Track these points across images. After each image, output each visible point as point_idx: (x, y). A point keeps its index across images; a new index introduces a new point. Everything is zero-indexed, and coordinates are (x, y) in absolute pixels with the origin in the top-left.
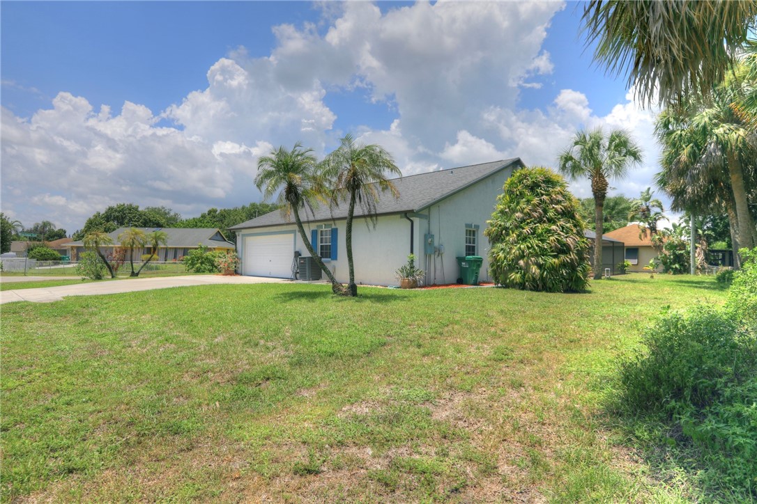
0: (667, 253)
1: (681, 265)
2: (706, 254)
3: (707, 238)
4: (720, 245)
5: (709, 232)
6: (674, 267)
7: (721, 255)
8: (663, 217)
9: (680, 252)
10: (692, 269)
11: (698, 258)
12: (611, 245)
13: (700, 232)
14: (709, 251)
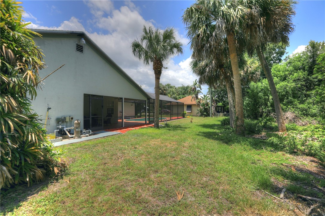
0: (201, 107)
1: (207, 113)
2: (215, 108)
3: (216, 101)
4: (220, 104)
5: (217, 99)
6: (204, 114)
7: (220, 108)
8: (201, 92)
9: (206, 107)
10: (211, 115)
11: (213, 110)
12: (177, 104)
13: (214, 98)
14: (217, 106)
